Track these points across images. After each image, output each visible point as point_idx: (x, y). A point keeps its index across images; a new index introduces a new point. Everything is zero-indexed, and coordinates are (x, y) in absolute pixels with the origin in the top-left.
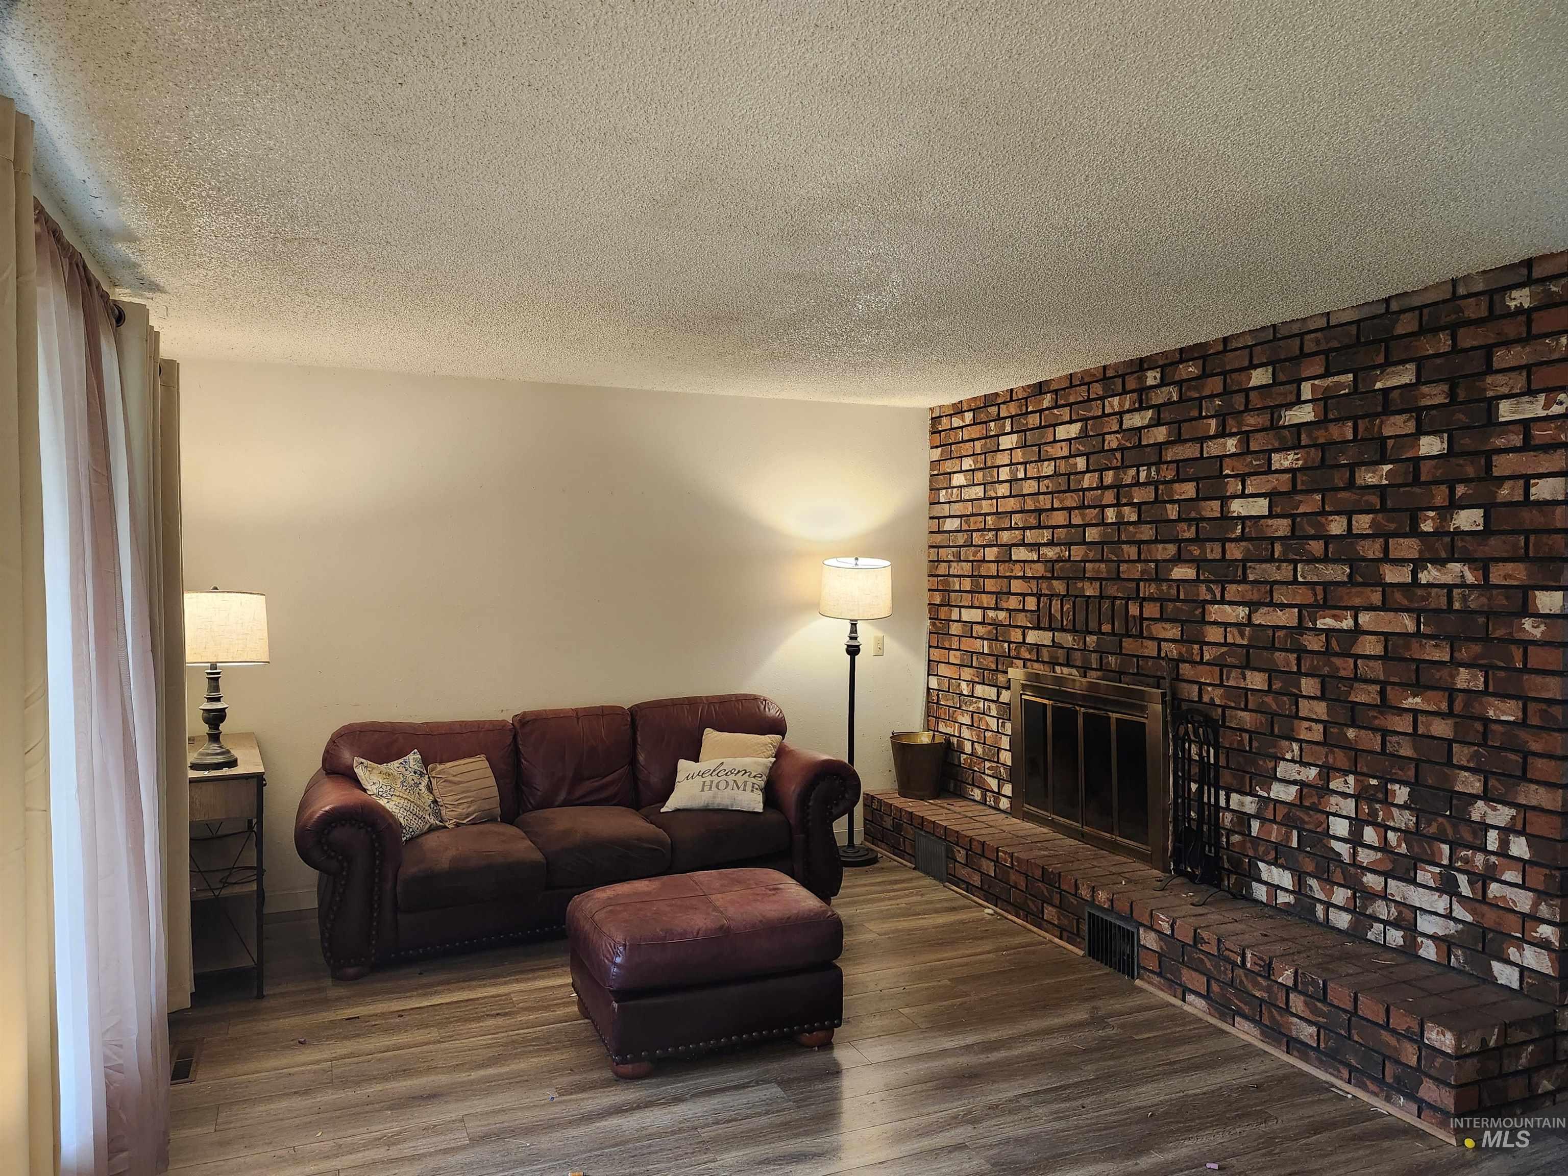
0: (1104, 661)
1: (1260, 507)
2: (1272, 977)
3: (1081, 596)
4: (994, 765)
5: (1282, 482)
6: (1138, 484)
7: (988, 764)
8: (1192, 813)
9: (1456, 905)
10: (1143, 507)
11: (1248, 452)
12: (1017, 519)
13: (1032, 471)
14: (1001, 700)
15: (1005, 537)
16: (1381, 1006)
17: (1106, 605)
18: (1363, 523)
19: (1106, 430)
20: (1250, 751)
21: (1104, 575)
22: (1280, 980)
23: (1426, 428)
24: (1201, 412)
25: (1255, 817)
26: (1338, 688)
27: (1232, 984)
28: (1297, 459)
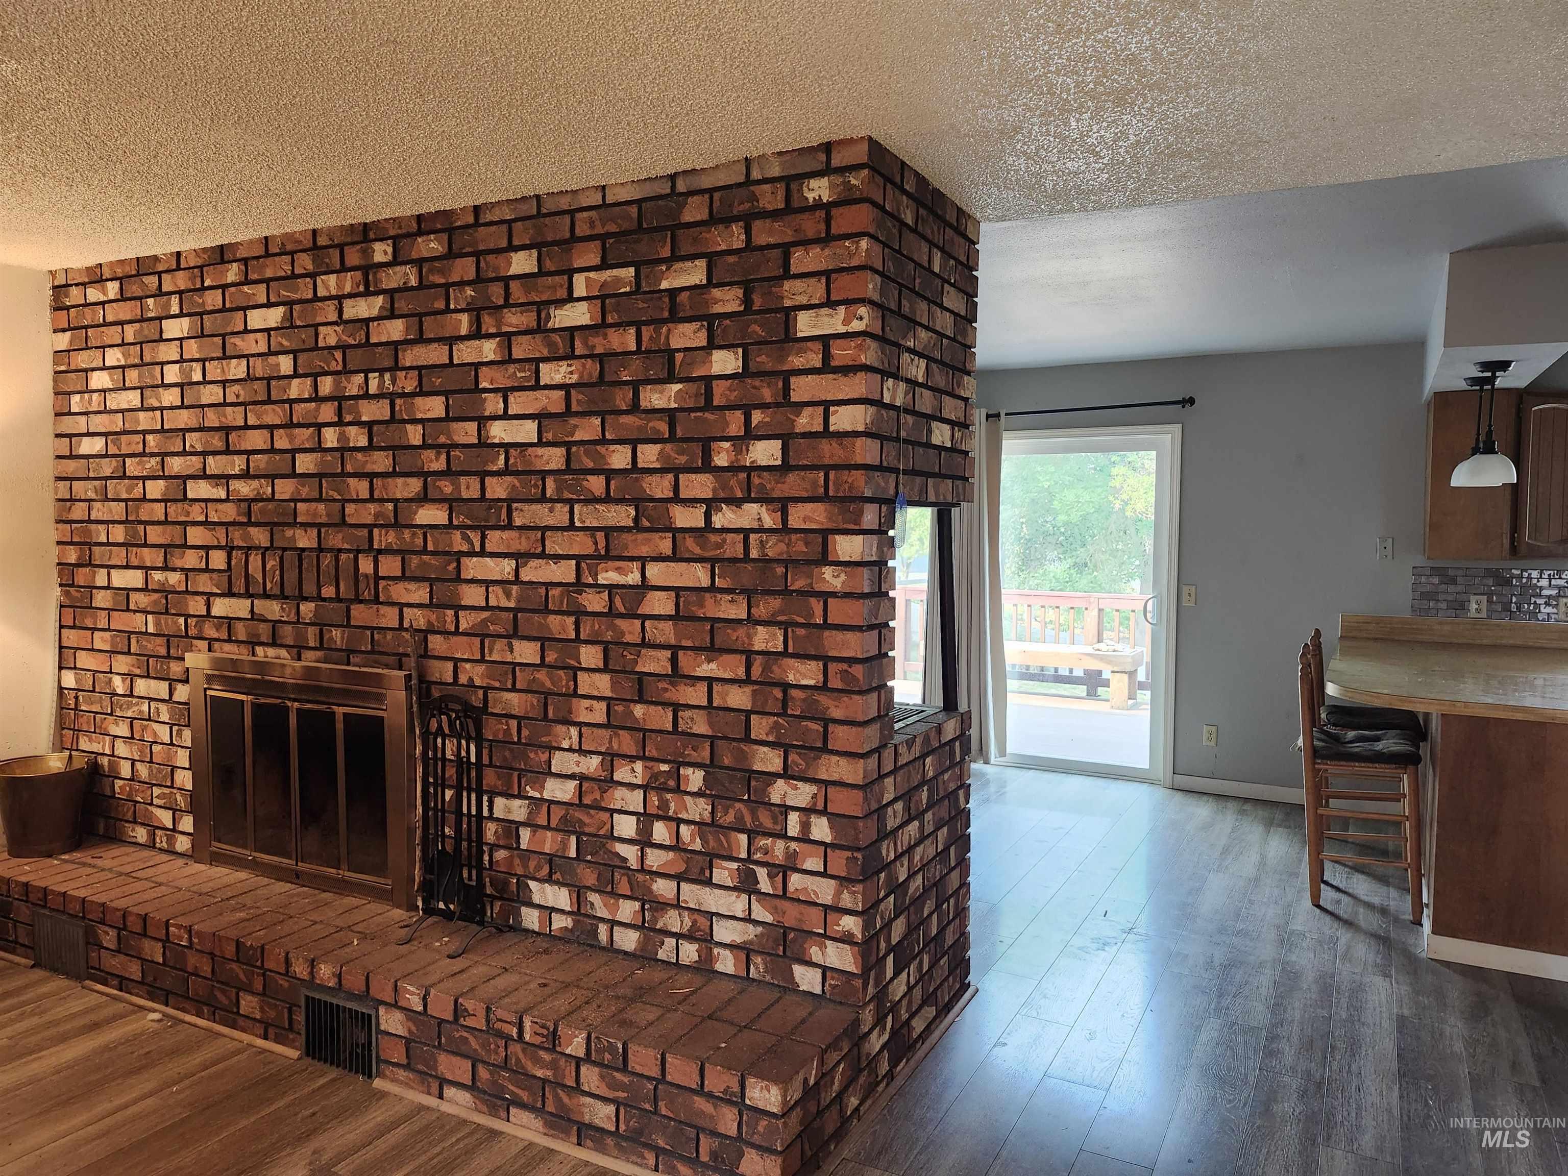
0: (326, 637)
1: (527, 431)
2: (558, 1049)
3: (291, 549)
4: (167, 791)
5: (553, 401)
6: (366, 396)
7: (157, 791)
8: (447, 830)
9: (755, 906)
10: (375, 428)
11: (510, 360)
12: (193, 440)
13: (214, 371)
14: (176, 698)
15: (176, 465)
16: (695, 1066)
17: (327, 560)
18: (649, 455)
19: (319, 319)
20: (519, 742)
21: (324, 519)
22: (568, 1051)
23: (718, 341)
24: (448, 304)
25: (524, 824)
26: (623, 656)
27: (505, 1065)
28: (571, 373)
